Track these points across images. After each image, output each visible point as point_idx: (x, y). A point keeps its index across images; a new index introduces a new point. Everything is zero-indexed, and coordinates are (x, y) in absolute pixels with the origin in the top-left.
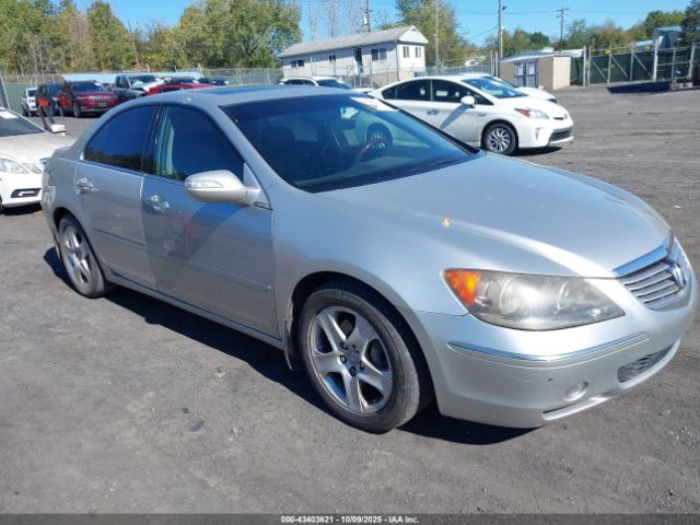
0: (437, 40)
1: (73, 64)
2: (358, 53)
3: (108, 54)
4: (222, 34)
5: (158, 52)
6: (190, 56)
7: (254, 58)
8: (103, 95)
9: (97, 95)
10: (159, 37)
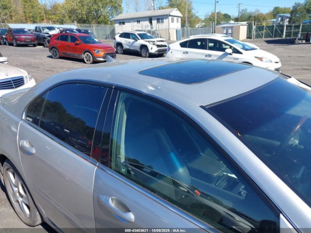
0: (186, 15)
1: (13, 18)
2: (150, 19)
3: (31, 14)
4: (86, 7)
5: (55, 14)
6: (70, 17)
7: (100, 19)
8: (29, 36)
9: (26, 35)
10: (55, 7)
